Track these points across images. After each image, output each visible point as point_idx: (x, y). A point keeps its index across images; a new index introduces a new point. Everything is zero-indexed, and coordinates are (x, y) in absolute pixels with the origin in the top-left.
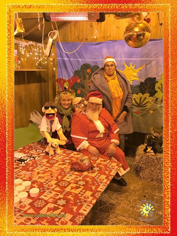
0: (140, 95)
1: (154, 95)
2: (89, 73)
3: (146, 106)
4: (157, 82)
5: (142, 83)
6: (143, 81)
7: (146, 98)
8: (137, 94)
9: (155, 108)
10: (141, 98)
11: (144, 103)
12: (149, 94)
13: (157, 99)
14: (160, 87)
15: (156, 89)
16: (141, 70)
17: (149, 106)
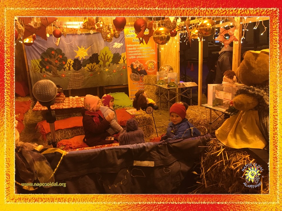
0: (91, 64)
1: (99, 63)
2: (53, 54)
3: (95, 70)
4: (99, 56)
5: (90, 57)
6: (91, 56)
7: (94, 66)
8: (89, 64)
9: (100, 71)
10: (91, 66)
11: (94, 69)
12: (96, 63)
13: (101, 65)
14: (101, 58)
15: (99, 60)
16: (88, 50)
17: (97, 70)
